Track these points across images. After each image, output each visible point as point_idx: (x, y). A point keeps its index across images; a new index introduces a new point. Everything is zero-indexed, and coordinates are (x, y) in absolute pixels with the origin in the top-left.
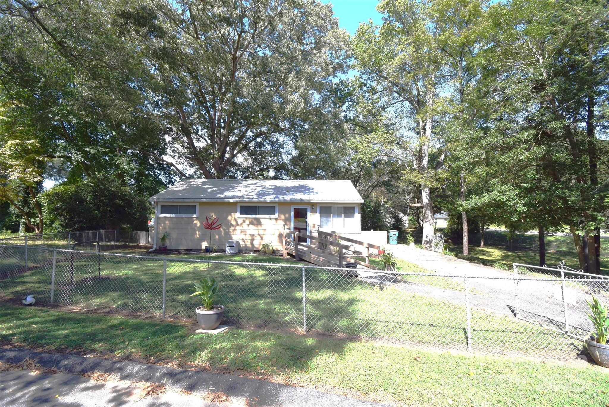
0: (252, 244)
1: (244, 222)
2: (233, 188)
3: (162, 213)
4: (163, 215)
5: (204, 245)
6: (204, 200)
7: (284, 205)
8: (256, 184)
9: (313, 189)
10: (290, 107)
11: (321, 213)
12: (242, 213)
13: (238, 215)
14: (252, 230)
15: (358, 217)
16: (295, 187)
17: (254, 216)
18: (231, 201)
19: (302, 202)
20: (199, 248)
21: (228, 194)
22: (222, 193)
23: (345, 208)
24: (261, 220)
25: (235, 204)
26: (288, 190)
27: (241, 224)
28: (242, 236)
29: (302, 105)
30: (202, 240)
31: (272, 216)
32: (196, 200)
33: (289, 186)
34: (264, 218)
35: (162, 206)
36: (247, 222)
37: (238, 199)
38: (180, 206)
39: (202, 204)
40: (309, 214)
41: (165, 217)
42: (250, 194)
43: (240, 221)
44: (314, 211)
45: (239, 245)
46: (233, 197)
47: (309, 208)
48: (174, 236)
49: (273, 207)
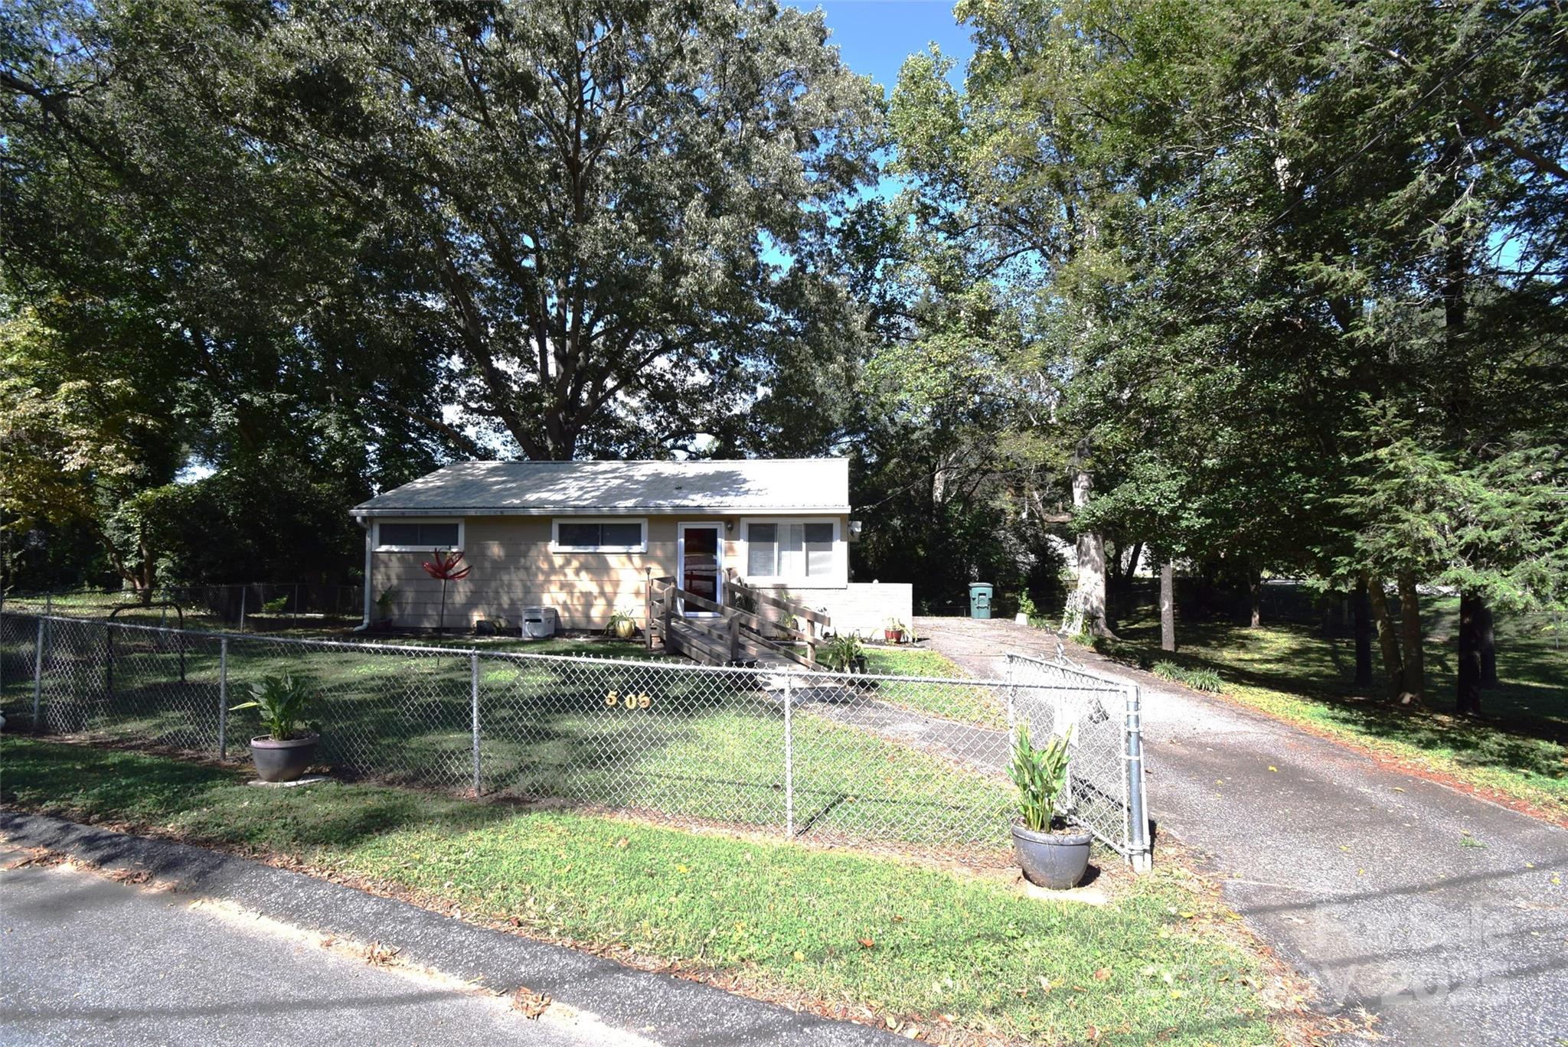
0: (588, 617)
1: (568, 562)
2: (553, 481)
3: (382, 543)
4: (384, 548)
5: (477, 617)
6: (472, 513)
7: (663, 523)
8: (613, 471)
9: (745, 481)
10: (687, 282)
11: (750, 540)
12: (562, 543)
13: (553, 546)
14: (585, 583)
15: (840, 549)
16: (705, 477)
17: (591, 549)
18: (534, 512)
19: (700, 515)
20: (464, 624)
21: (531, 497)
22: (521, 492)
23: (807, 526)
24: (609, 558)
25: (546, 520)
26: (682, 485)
27: (562, 567)
28: (563, 597)
29: (718, 275)
30: (471, 604)
31: (636, 549)
32: (455, 513)
33: (690, 475)
34: (614, 554)
35: (382, 527)
36: (575, 564)
37: (550, 508)
38: (423, 526)
39: (471, 521)
40: (721, 542)
41: (387, 552)
42: (586, 496)
43: (558, 561)
44: (732, 533)
45: (557, 616)
46: (541, 503)
47: (721, 527)
48: (409, 596)
49: (639, 526)
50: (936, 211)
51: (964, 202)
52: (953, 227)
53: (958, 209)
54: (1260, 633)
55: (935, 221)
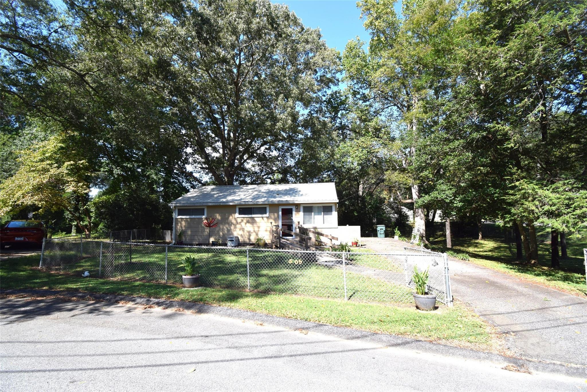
0: (249, 239)
1: (242, 221)
2: (235, 193)
3: (179, 215)
4: (180, 217)
5: (212, 240)
6: (210, 204)
7: (274, 207)
8: (254, 189)
9: (300, 191)
10: (279, 124)
11: (304, 212)
12: (240, 214)
13: (237, 215)
14: (249, 227)
15: (335, 215)
16: (286, 190)
17: (250, 216)
18: (231, 204)
19: (287, 204)
20: (207, 242)
21: (229, 198)
22: (225, 197)
23: (323, 207)
24: (256, 219)
25: (234, 206)
26: (279, 193)
27: (240, 223)
28: (241, 232)
29: (289, 122)
30: (210, 236)
31: (264, 215)
32: (205, 204)
33: (280, 189)
34: (257, 217)
35: (179, 210)
36: (245, 221)
37: (236, 203)
38: (192, 209)
39: (209, 207)
40: (294, 213)
41: (181, 218)
42: (247, 198)
43: (239, 220)
44: (298, 210)
45: (239, 239)
46: (233, 201)
47: (294, 208)
48: (189, 233)
49: (266, 208)
50: (359, 93)
51: (368, 90)
52: (365, 98)
53: (367, 92)
54: (482, 242)
55: (358, 96)
